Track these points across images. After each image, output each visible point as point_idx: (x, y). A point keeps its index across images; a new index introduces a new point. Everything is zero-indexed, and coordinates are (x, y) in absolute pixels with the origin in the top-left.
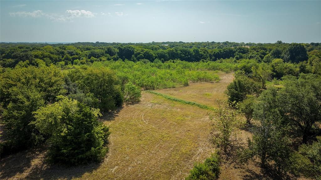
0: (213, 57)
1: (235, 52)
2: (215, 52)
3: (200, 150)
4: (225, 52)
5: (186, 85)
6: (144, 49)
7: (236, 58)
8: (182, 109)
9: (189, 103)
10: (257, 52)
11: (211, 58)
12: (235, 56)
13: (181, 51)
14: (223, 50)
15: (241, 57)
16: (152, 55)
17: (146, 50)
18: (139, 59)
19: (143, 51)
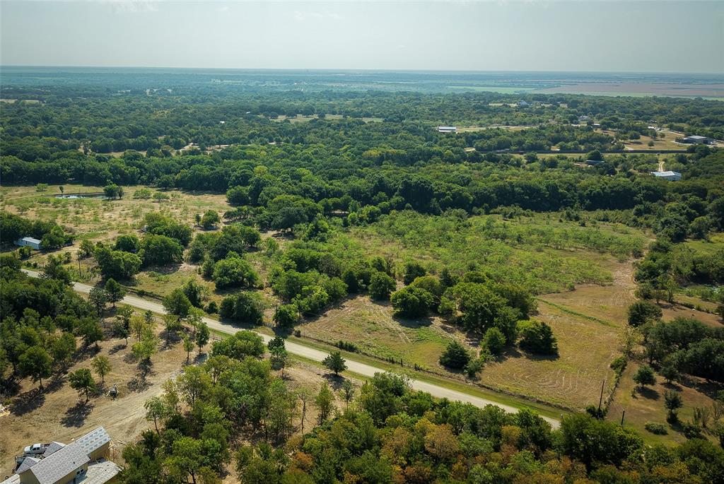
0: (588, 202)
1: (635, 194)
2: (591, 191)
3: (613, 354)
4: (615, 191)
5: (572, 289)
6: (454, 186)
7: (637, 210)
8: (585, 323)
9: (589, 318)
10: (684, 199)
11: (582, 203)
12: (636, 207)
13: (522, 188)
14: (610, 187)
15: (648, 211)
16: (467, 198)
17: (457, 188)
18: (445, 206)
19: (449, 189)
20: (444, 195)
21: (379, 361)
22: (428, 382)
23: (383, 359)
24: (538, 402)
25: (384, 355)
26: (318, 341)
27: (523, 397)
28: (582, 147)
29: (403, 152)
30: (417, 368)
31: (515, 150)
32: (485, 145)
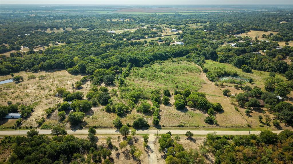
5: (201, 87)
18: (144, 64)
19: (143, 58)
20: (142, 60)
21: (192, 128)
22: (210, 130)
23: (193, 127)
24: (237, 127)
25: (191, 125)
26: (171, 126)
27: (233, 127)
28: (152, 35)
29: (113, 44)
30: (204, 127)
31: (137, 39)
32: (129, 38)
